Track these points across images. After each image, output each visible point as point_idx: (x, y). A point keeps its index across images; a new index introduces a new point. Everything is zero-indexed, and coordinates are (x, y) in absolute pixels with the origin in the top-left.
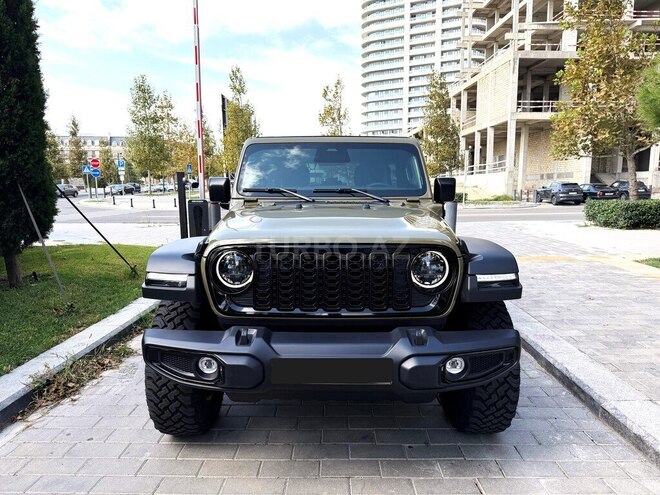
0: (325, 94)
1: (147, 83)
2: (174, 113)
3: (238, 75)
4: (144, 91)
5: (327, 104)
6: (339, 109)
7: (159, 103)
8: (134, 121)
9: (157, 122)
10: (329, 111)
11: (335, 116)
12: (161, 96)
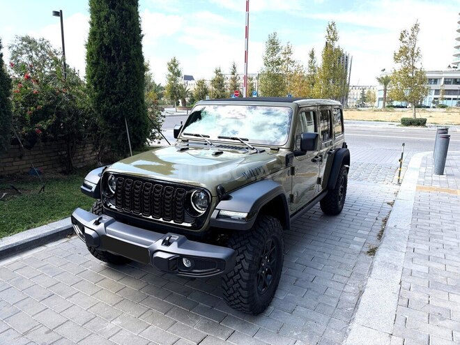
0: (402, 36)
1: (276, 39)
2: (292, 58)
3: (333, 27)
4: (274, 44)
5: (402, 45)
6: (413, 49)
7: (283, 51)
8: (265, 64)
9: (279, 64)
10: (403, 52)
11: (409, 54)
12: (286, 46)
